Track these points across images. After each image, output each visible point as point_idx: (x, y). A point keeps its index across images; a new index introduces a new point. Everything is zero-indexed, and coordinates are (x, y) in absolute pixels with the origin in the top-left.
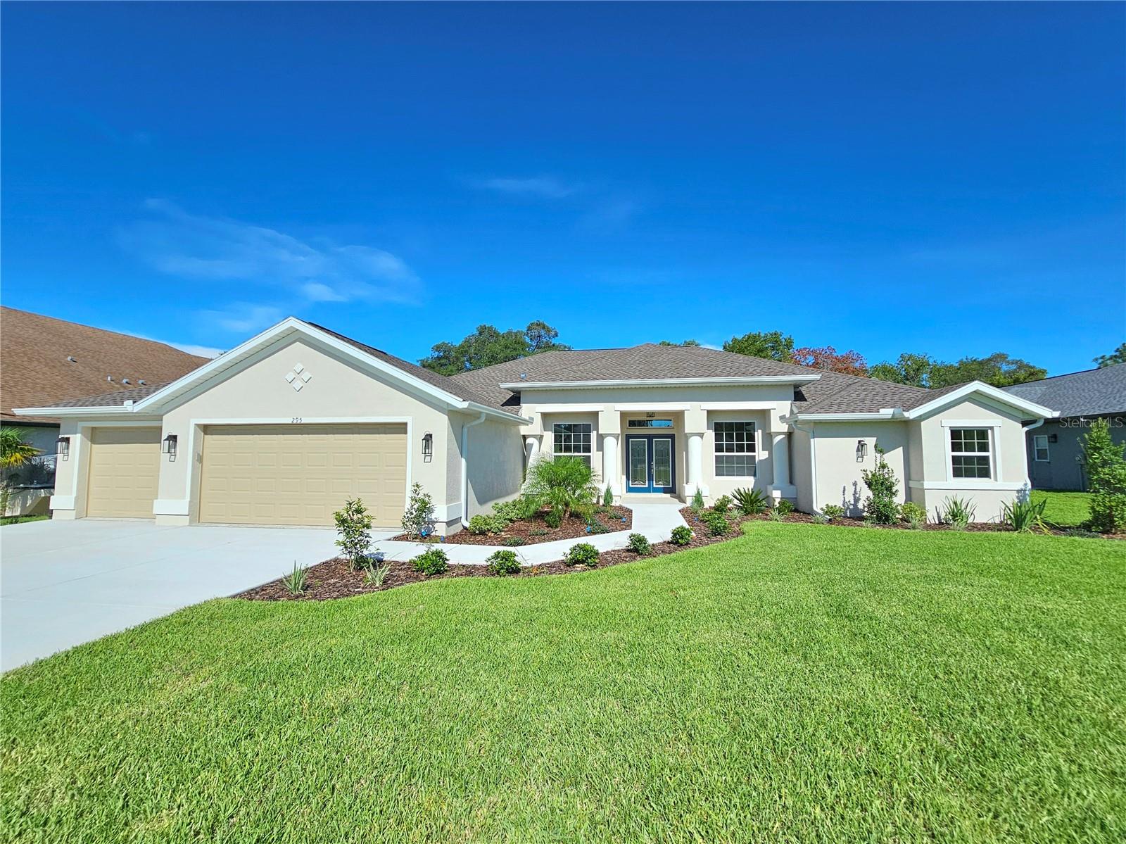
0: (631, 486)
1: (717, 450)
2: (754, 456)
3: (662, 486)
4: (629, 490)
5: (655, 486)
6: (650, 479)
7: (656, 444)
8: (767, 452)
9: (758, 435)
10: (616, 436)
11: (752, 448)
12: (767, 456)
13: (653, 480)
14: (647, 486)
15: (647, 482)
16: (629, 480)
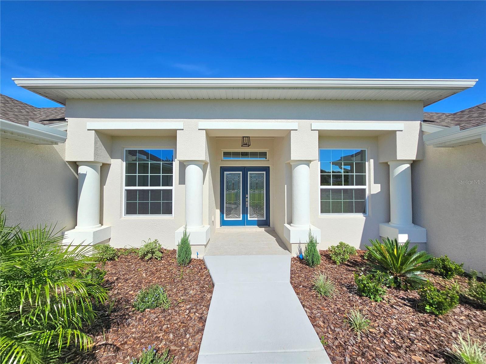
0: (225, 219)
1: (323, 183)
2: (364, 190)
3: (256, 219)
4: (224, 223)
5: (249, 219)
6: (245, 212)
7: (251, 177)
8: (379, 186)
9: (370, 166)
10: (203, 166)
11: (361, 181)
12: (379, 190)
13: (247, 214)
14: (241, 219)
15: (241, 215)
16: (223, 213)
